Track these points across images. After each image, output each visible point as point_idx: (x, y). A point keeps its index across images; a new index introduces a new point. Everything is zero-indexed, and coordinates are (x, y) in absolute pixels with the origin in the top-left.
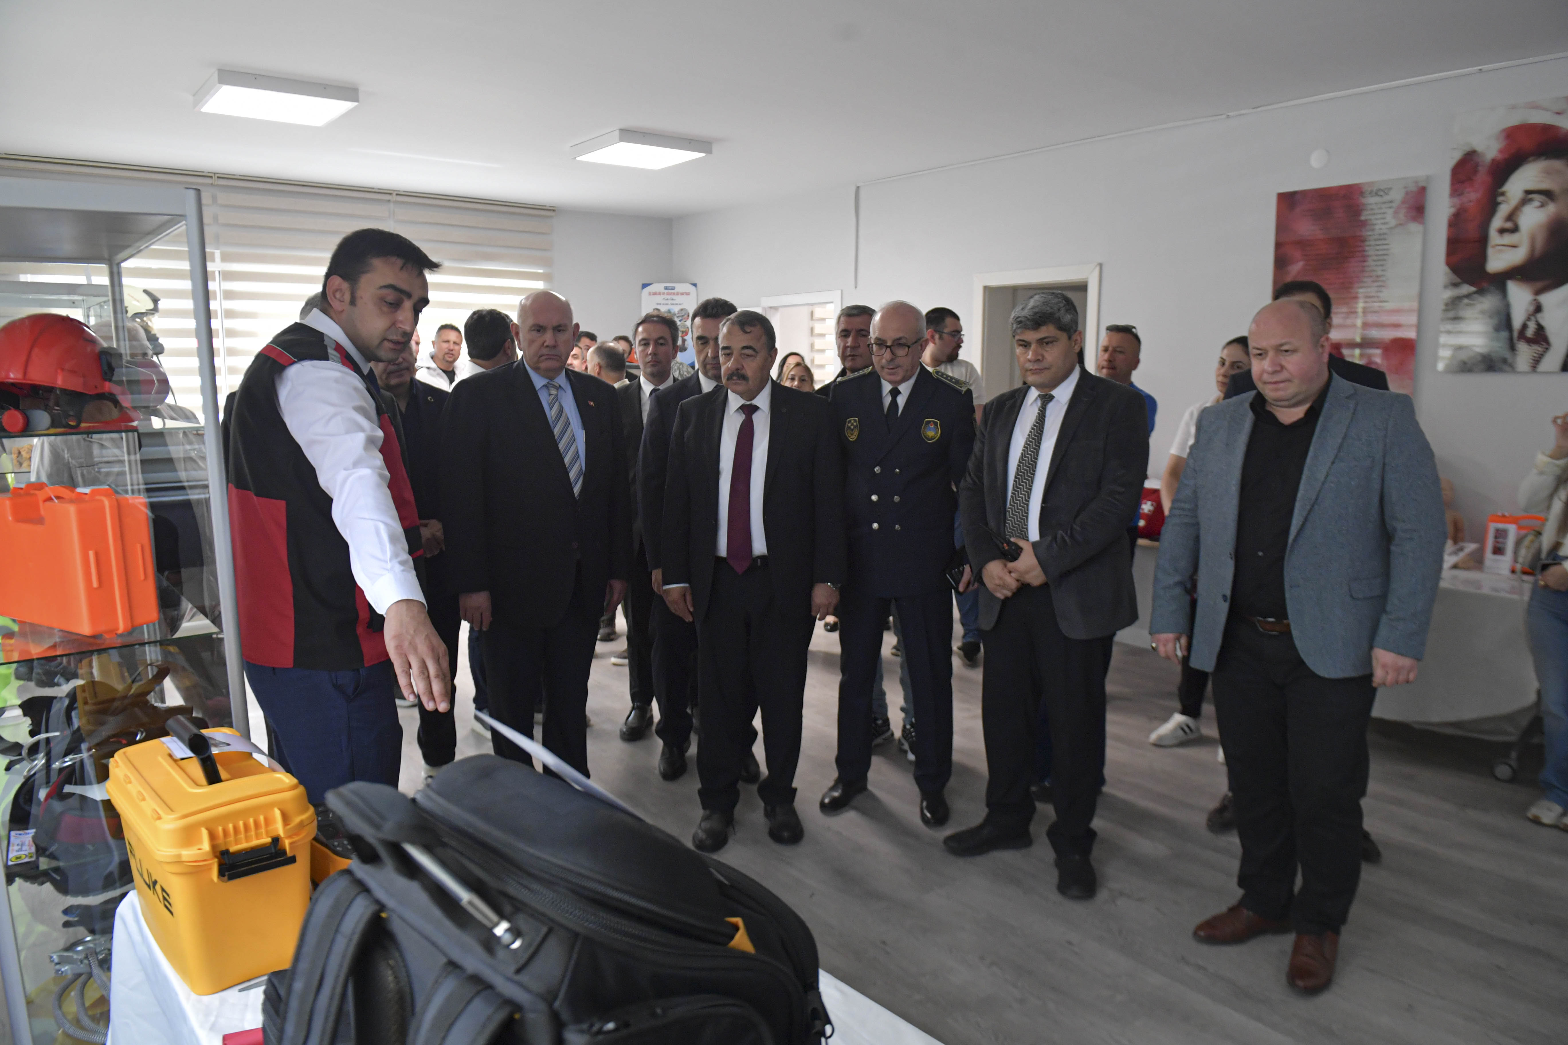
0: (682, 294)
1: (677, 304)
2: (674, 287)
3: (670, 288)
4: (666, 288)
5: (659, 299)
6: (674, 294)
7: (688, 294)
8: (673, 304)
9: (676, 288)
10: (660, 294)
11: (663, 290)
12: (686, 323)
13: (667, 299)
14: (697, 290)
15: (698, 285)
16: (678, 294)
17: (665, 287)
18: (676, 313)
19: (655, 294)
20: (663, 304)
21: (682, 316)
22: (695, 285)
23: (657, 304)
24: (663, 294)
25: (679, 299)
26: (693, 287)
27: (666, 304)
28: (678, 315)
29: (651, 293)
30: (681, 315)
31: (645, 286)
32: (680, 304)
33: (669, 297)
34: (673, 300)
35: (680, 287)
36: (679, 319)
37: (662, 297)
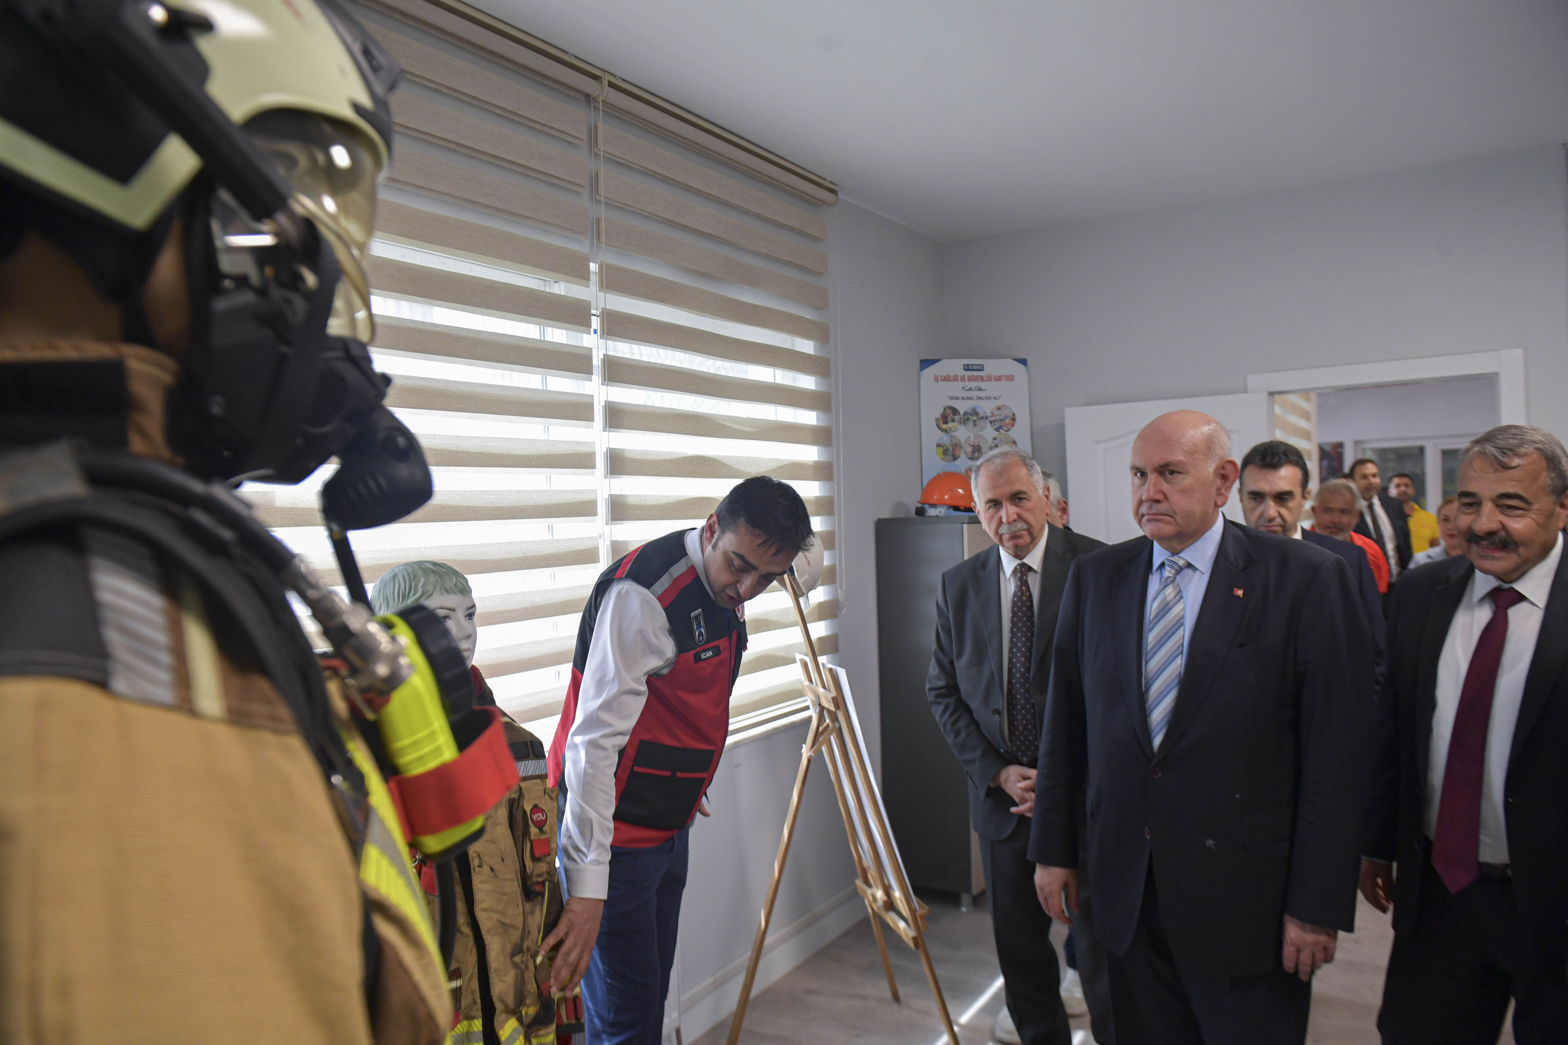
0: (998, 379)
1: (989, 398)
2: (983, 366)
3: (975, 368)
4: (967, 368)
5: (956, 388)
6: (982, 379)
7: (1010, 378)
8: (980, 398)
9: (985, 368)
10: (955, 378)
11: (961, 372)
12: (1009, 433)
13: (971, 389)
14: (1028, 371)
15: (1029, 362)
16: (989, 378)
17: (964, 365)
18: (989, 414)
19: (946, 379)
20: (963, 398)
21: (1001, 420)
22: (1023, 362)
23: (951, 398)
24: (963, 379)
25: (991, 388)
26: (1021, 366)
27: (969, 398)
28: (991, 419)
29: (940, 379)
30: (998, 418)
31: (926, 363)
32: (995, 398)
33: (973, 384)
34: (980, 390)
35: (992, 366)
36: (995, 427)
37: (960, 384)
